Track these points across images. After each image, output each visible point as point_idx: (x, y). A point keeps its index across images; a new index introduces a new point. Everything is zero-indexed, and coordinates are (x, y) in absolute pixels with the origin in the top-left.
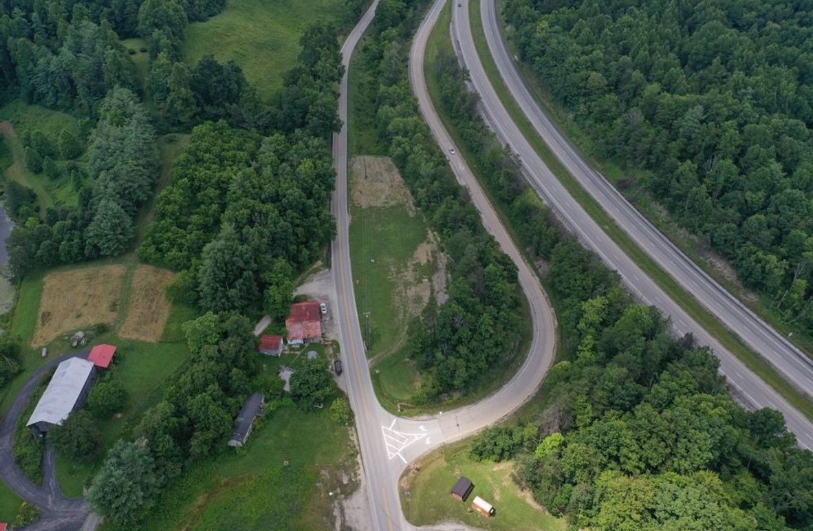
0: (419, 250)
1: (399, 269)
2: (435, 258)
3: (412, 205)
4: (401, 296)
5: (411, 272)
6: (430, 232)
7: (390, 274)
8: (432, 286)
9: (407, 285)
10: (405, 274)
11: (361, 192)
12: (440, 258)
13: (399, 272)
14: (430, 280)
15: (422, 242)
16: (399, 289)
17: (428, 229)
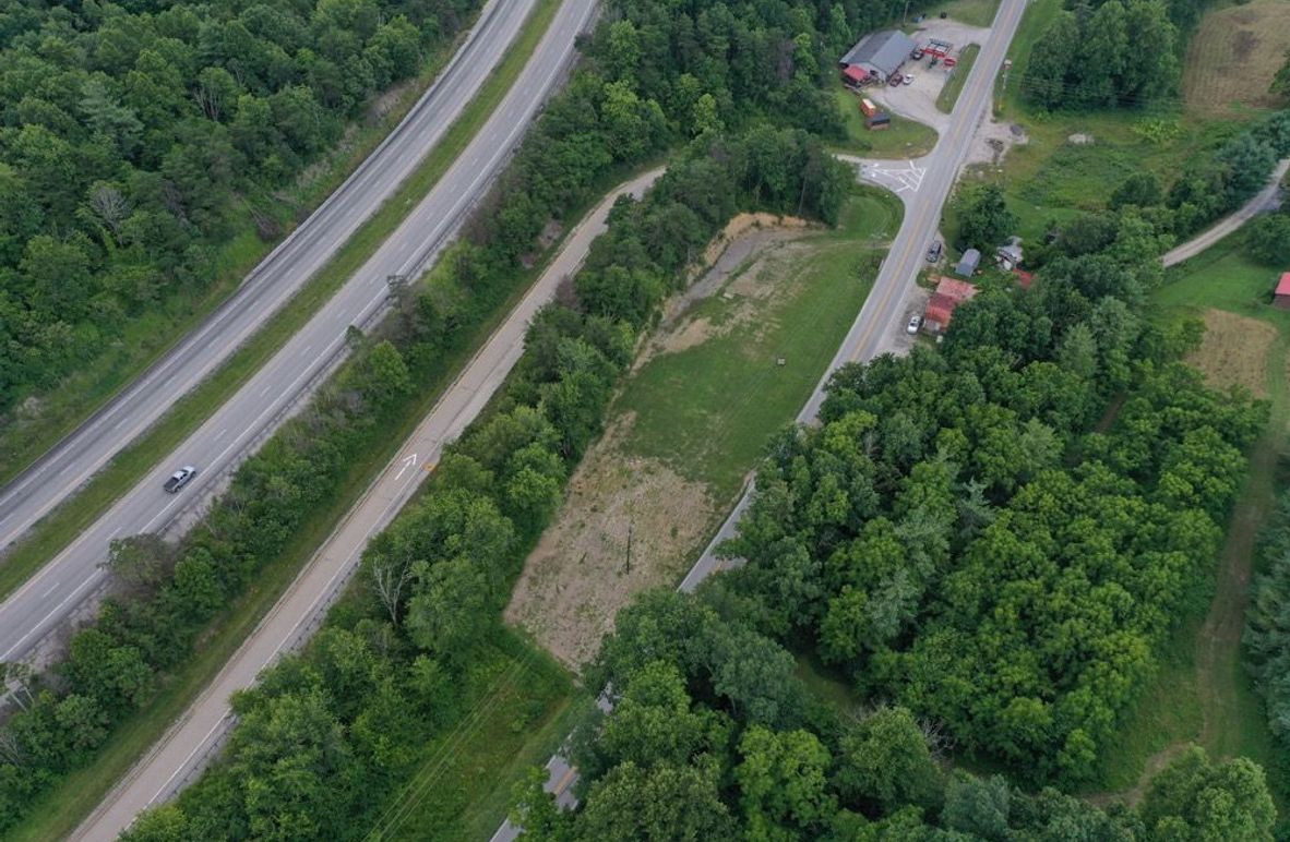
0: (688, 345)
1: (751, 331)
2: (678, 321)
3: (607, 438)
4: (785, 292)
5: (737, 317)
6: (637, 365)
7: (770, 331)
8: (727, 284)
9: (760, 303)
10: (749, 319)
11: (674, 532)
12: (671, 315)
13: (756, 326)
14: (721, 292)
15: (670, 356)
16: (777, 303)
17: (633, 374)
